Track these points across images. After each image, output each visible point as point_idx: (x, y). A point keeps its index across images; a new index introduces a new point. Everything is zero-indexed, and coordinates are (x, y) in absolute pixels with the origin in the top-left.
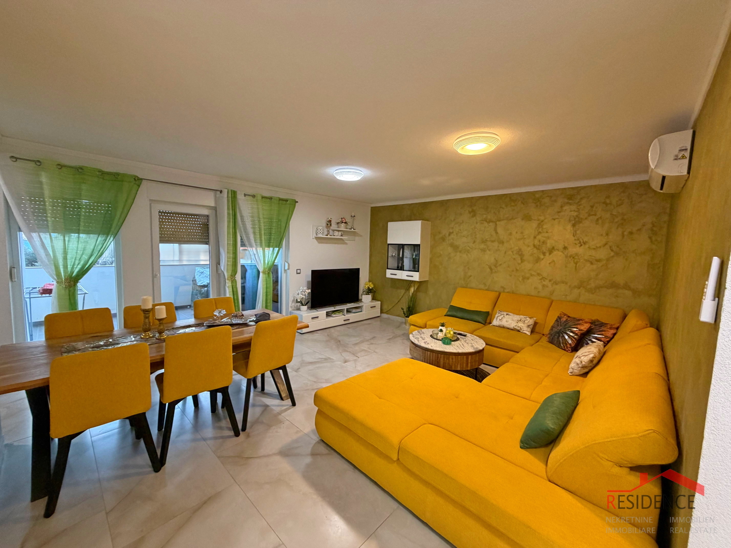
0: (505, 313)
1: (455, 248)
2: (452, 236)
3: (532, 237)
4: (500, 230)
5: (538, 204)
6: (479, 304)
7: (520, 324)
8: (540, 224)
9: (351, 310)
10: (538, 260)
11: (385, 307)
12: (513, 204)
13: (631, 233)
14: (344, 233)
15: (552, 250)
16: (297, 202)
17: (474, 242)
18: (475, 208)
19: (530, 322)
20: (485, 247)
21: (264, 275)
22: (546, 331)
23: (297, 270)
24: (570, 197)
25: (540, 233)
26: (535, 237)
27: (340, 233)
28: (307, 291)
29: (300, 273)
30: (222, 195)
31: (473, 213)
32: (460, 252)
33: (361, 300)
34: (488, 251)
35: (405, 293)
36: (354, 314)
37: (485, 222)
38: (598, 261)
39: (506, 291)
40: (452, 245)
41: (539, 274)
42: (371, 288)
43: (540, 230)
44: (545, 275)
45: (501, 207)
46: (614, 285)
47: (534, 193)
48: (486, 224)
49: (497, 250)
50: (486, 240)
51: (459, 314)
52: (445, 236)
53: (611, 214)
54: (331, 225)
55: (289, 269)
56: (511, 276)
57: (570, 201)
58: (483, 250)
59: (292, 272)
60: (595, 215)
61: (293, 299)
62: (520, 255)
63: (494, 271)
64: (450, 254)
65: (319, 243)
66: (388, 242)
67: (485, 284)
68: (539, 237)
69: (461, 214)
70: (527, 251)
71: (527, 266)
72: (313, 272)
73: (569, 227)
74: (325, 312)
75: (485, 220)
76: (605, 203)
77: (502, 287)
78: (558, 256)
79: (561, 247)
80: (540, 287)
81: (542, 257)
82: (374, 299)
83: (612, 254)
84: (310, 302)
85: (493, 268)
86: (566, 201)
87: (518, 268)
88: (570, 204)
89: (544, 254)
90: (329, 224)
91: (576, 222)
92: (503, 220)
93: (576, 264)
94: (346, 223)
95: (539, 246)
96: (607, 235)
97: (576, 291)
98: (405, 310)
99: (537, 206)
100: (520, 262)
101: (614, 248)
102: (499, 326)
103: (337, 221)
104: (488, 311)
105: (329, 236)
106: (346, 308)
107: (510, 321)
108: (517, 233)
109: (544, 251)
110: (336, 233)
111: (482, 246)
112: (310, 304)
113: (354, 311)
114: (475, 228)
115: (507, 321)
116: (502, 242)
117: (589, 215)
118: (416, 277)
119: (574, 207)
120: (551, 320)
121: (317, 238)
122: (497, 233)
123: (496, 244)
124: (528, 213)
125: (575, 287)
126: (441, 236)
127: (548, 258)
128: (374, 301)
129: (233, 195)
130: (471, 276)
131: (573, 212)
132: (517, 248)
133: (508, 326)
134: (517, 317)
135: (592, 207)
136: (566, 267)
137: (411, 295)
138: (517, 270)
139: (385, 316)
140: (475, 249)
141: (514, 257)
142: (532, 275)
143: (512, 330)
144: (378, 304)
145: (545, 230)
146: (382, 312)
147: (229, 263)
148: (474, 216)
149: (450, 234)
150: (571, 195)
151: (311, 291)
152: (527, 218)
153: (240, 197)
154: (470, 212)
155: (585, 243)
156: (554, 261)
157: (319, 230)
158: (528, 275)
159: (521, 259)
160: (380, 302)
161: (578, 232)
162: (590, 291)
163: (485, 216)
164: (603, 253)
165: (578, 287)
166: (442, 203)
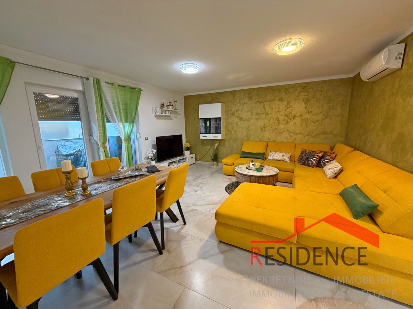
0: (275, 152)
1: (241, 119)
2: (238, 112)
3: (284, 111)
4: (266, 107)
5: (287, 92)
6: (258, 149)
7: (284, 157)
8: (288, 103)
9: (180, 161)
10: (287, 123)
11: (198, 157)
12: (273, 92)
13: (333, 106)
14: (172, 112)
15: (294, 117)
16: (142, 90)
17: (252, 115)
18: (251, 95)
19: (289, 155)
20: (258, 117)
21: (125, 142)
22: (296, 159)
23: (145, 137)
24: (304, 88)
25: (288, 108)
26: (286, 110)
27: (169, 112)
28: (154, 151)
29: (147, 140)
30: (88, 82)
31: (250, 98)
32: (244, 121)
33: (184, 154)
34: (260, 119)
35: (210, 148)
36: (182, 163)
37: (257, 103)
38: (317, 121)
39: (270, 141)
40: (238, 117)
41: (288, 130)
42: (189, 146)
43: (288, 106)
44: (291, 130)
45: (266, 94)
46: (325, 133)
47: (284, 86)
48: (258, 104)
49: (265, 119)
50: (259, 113)
51: (249, 156)
52: (234, 112)
53: (324, 96)
54: (164, 107)
55: (140, 137)
56: (273, 132)
57: (304, 90)
58: (257, 119)
59: (142, 139)
60: (316, 97)
61: (144, 157)
62: (277, 121)
63: (263, 130)
64: (237, 122)
65: (157, 119)
66: (200, 117)
67: (259, 138)
68: (288, 110)
69: (243, 99)
70: (281, 118)
71: (281, 126)
72: (157, 138)
73: (303, 104)
74: (167, 163)
75: (258, 102)
76: (321, 90)
77: (268, 139)
78: (298, 120)
79: (299, 115)
80: (289, 137)
81: (289, 121)
82: (191, 153)
83: (324, 117)
84: (157, 158)
85: (263, 129)
86: (302, 90)
87: (277, 128)
88: (304, 92)
89: (290, 119)
90: (163, 106)
91: (307, 101)
92: (268, 101)
93: (307, 123)
94: (172, 105)
95: (288, 115)
96: (322, 107)
97: (307, 138)
98: (212, 157)
99: (286, 93)
100: (278, 124)
101: (325, 114)
102: (273, 160)
103: (167, 104)
104: (264, 152)
105: (163, 114)
106: (178, 160)
107: (279, 156)
108: (276, 108)
109: (291, 117)
110: (167, 112)
111: (256, 117)
112: (157, 159)
113: (182, 161)
114: (252, 106)
115: (277, 157)
116: (267, 114)
117: (313, 98)
118: (219, 137)
119: (306, 94)
120: (298, 154)
121: (156, 116)
122: (265, 109)
123: (264, 115)
124: (282, 97)
125: (306, 135)
126: (232, 112)
127: (293, 122)
128: (191, 154)
129: (98, 82)
130: (250, 134)
131: (305, 96)
132: (276, 117)
133: (278, 159)
134: (281, 154)
135: (315, 93)
136: (302, 125)
137: (215, 148)
138: (276, 129)
139: (198, 162)
140: (253, 118)
141: (274, 122)
142: (284, 131)
143: (280, 161)
144: (194, 155)
145: (291, 106)
146: (196, 160)
147: (100, 134)
148: (251, 100)
149: (237, 111)
150: (304, 87)
151: (157, 150)
152: (281, 100)
153: (103, 84)
154: (248, 98)
155: (311, 112)
156: (295, 123)
157: (157, 110)
158: (282, 131)
159: (278, 123)
160: (195, 154)
161: (308, 106)
162: (314, 137)
163: (257, 100)
164: (320, 117)
165: (308, 135)
166: (231, 92)
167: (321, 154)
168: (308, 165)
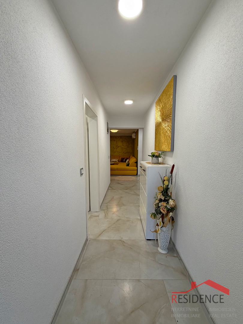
0: (113, 159)
7: (116, 160)
8: (117, 142)
10: (117, 149)
15: (119, 147)
19: (118, 160)
22: (120, 161)
24: (121, 137)
39: (112, 155)
46: (128, 152)
68: (117, 144)
71: (115, 150)
76: (126, 139)
80: (117, 154)
95: (117, 146)
101: (128, 146)
117: (124, 141)
120: (120, 159)
135: (124, 139)
152: (114, 141)
156: (119, 149)
162: (125, 153)
164: (126, 147)
165: (123, 153)
167: (126, 158)
168: (123, 162)
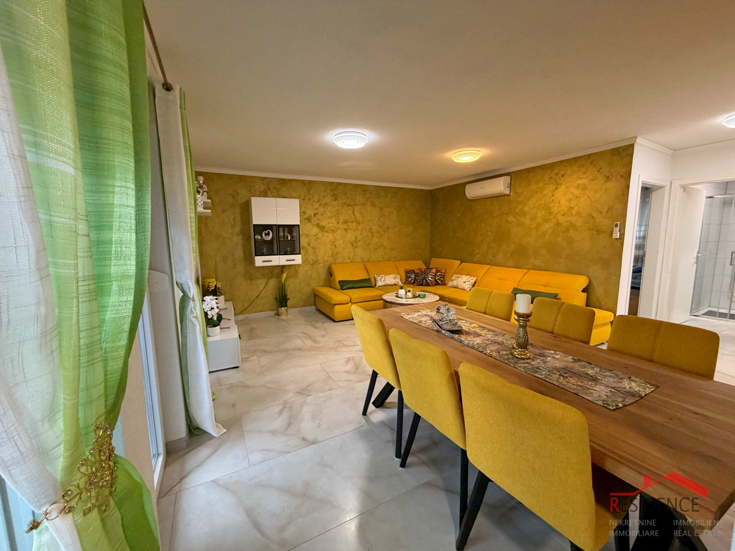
1: (322, 228)
2: (318, 216)
3: (377, 219)
4: (356, 212)
6: (359, 274)
8: (381, 211)
10: (381, 236)
12: (364, 193)
15: (388, 228)
17: (338, 223)
18: (336, 192)
20: (347, 227)
31: (335, 197)
32: (327, 232)
34: (349, 230)
38: (409, 234)
40: (318, 226)
41: (382, 246)
43: (381, 214)
44: (386, 245)
45: (356, 195)
48: (346, 207)
49: (356, 230)
50: (347, 221)
52: (310, 216)
53: (412, 206)
56: (366, 249)
58: (346, 230)
60: (405, 206)
62: (371, 232)
63: (355, 246)
64: (317, 234)
67: (349, 258)
68: (381, 219)
69: (324, 196)
70: (375, 229)
73: (395, 213)
75: (345, 204)
76: (409, 199)
77: (362, 258)
78: (391, 233)
79: (392, 226)
81: (383, 233)
87: (371, 242)
88: (395, 198)
92: (358, 205)
93: (400, 236)
95: (381, 225)
96: (411, 218)
98: (275, 301)
99: (378, 197)
101: (414, 227)
104: (368, 277)
107: (391, 280)
108: (368, 215)
109: (385, 229)
111: (345, 226)
114: (338, 210)
116: (358, 223)
118: (297, 259)
122: (355, 215)
123: (355, 224)
124: (373, 202)
126: (306, 217)
127: (387, 234)
130: (338, 253)
131: (397, 203)
132: (369, 227)
133: (391, 284)
134: (392, 276)
135: (404, 201)
137: (283, 281)
140: (339, 229)
141: (367, 234)
148: (335, 200)
149: (315, 215)
152: (373, 205)
154: (332, 196)
155: (402, 224)
159: (372, 235)
161: (399, 216)
163: (345, 201)
164: (410, 230)
166: (304, 183)
